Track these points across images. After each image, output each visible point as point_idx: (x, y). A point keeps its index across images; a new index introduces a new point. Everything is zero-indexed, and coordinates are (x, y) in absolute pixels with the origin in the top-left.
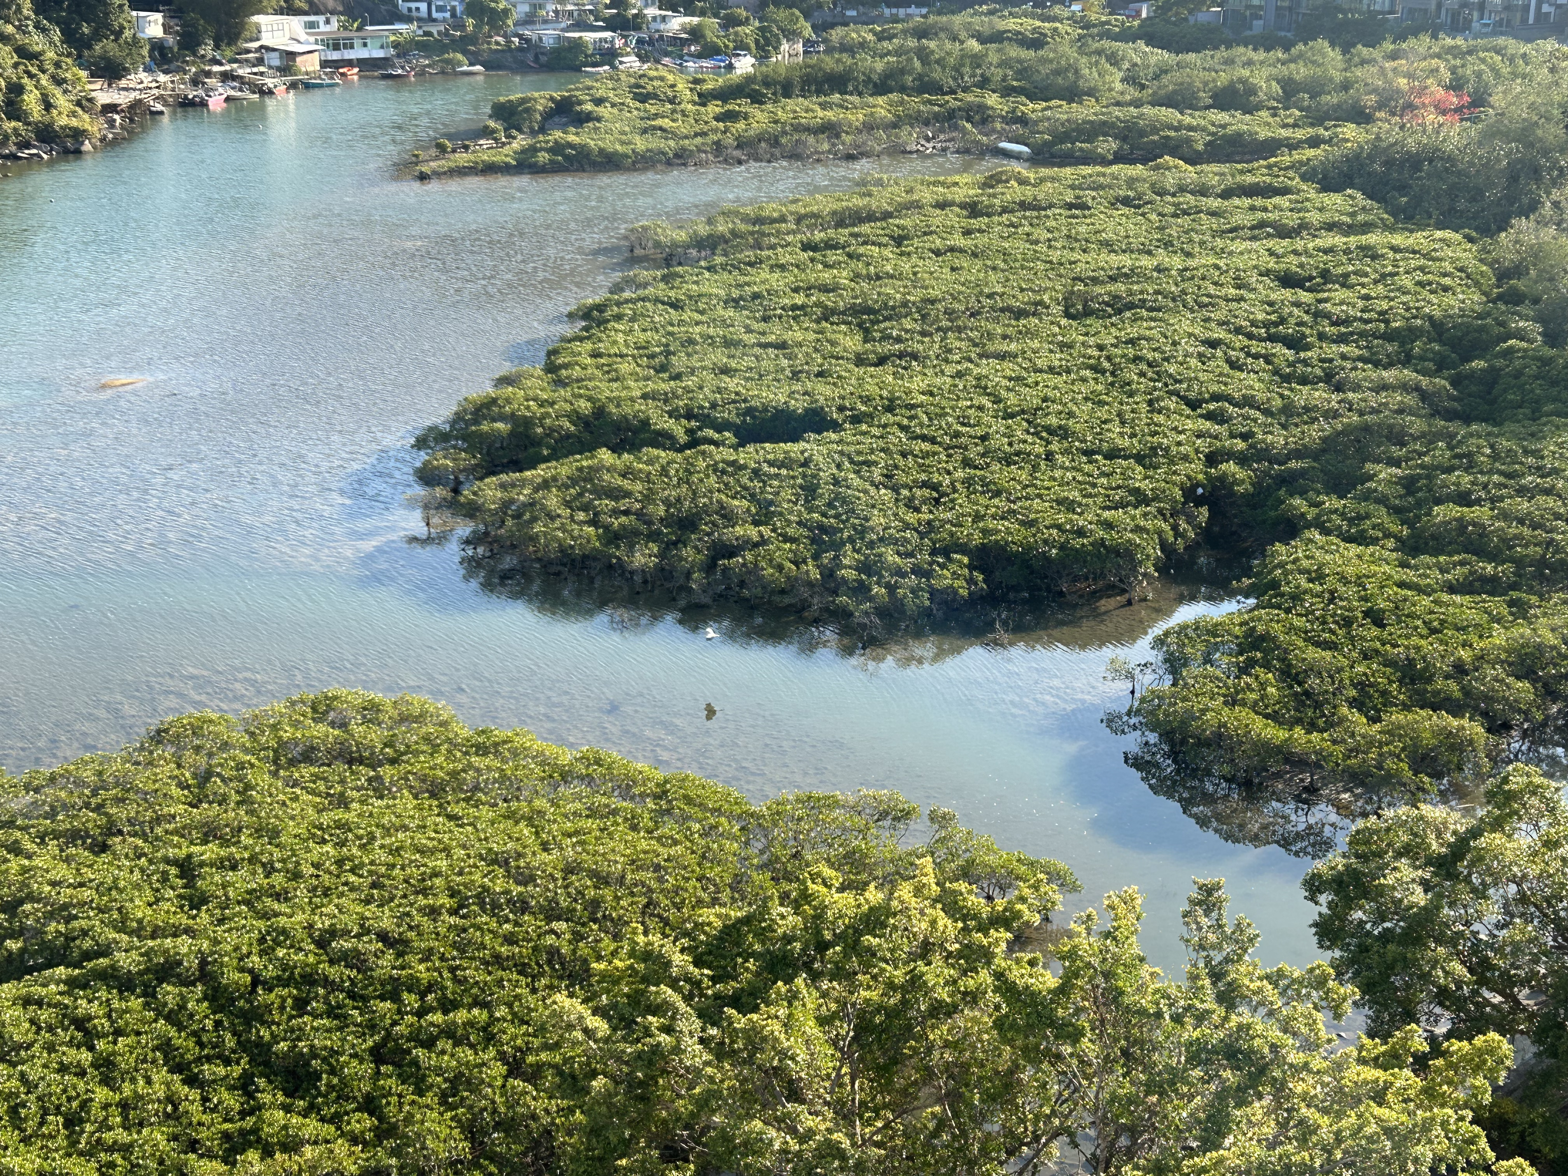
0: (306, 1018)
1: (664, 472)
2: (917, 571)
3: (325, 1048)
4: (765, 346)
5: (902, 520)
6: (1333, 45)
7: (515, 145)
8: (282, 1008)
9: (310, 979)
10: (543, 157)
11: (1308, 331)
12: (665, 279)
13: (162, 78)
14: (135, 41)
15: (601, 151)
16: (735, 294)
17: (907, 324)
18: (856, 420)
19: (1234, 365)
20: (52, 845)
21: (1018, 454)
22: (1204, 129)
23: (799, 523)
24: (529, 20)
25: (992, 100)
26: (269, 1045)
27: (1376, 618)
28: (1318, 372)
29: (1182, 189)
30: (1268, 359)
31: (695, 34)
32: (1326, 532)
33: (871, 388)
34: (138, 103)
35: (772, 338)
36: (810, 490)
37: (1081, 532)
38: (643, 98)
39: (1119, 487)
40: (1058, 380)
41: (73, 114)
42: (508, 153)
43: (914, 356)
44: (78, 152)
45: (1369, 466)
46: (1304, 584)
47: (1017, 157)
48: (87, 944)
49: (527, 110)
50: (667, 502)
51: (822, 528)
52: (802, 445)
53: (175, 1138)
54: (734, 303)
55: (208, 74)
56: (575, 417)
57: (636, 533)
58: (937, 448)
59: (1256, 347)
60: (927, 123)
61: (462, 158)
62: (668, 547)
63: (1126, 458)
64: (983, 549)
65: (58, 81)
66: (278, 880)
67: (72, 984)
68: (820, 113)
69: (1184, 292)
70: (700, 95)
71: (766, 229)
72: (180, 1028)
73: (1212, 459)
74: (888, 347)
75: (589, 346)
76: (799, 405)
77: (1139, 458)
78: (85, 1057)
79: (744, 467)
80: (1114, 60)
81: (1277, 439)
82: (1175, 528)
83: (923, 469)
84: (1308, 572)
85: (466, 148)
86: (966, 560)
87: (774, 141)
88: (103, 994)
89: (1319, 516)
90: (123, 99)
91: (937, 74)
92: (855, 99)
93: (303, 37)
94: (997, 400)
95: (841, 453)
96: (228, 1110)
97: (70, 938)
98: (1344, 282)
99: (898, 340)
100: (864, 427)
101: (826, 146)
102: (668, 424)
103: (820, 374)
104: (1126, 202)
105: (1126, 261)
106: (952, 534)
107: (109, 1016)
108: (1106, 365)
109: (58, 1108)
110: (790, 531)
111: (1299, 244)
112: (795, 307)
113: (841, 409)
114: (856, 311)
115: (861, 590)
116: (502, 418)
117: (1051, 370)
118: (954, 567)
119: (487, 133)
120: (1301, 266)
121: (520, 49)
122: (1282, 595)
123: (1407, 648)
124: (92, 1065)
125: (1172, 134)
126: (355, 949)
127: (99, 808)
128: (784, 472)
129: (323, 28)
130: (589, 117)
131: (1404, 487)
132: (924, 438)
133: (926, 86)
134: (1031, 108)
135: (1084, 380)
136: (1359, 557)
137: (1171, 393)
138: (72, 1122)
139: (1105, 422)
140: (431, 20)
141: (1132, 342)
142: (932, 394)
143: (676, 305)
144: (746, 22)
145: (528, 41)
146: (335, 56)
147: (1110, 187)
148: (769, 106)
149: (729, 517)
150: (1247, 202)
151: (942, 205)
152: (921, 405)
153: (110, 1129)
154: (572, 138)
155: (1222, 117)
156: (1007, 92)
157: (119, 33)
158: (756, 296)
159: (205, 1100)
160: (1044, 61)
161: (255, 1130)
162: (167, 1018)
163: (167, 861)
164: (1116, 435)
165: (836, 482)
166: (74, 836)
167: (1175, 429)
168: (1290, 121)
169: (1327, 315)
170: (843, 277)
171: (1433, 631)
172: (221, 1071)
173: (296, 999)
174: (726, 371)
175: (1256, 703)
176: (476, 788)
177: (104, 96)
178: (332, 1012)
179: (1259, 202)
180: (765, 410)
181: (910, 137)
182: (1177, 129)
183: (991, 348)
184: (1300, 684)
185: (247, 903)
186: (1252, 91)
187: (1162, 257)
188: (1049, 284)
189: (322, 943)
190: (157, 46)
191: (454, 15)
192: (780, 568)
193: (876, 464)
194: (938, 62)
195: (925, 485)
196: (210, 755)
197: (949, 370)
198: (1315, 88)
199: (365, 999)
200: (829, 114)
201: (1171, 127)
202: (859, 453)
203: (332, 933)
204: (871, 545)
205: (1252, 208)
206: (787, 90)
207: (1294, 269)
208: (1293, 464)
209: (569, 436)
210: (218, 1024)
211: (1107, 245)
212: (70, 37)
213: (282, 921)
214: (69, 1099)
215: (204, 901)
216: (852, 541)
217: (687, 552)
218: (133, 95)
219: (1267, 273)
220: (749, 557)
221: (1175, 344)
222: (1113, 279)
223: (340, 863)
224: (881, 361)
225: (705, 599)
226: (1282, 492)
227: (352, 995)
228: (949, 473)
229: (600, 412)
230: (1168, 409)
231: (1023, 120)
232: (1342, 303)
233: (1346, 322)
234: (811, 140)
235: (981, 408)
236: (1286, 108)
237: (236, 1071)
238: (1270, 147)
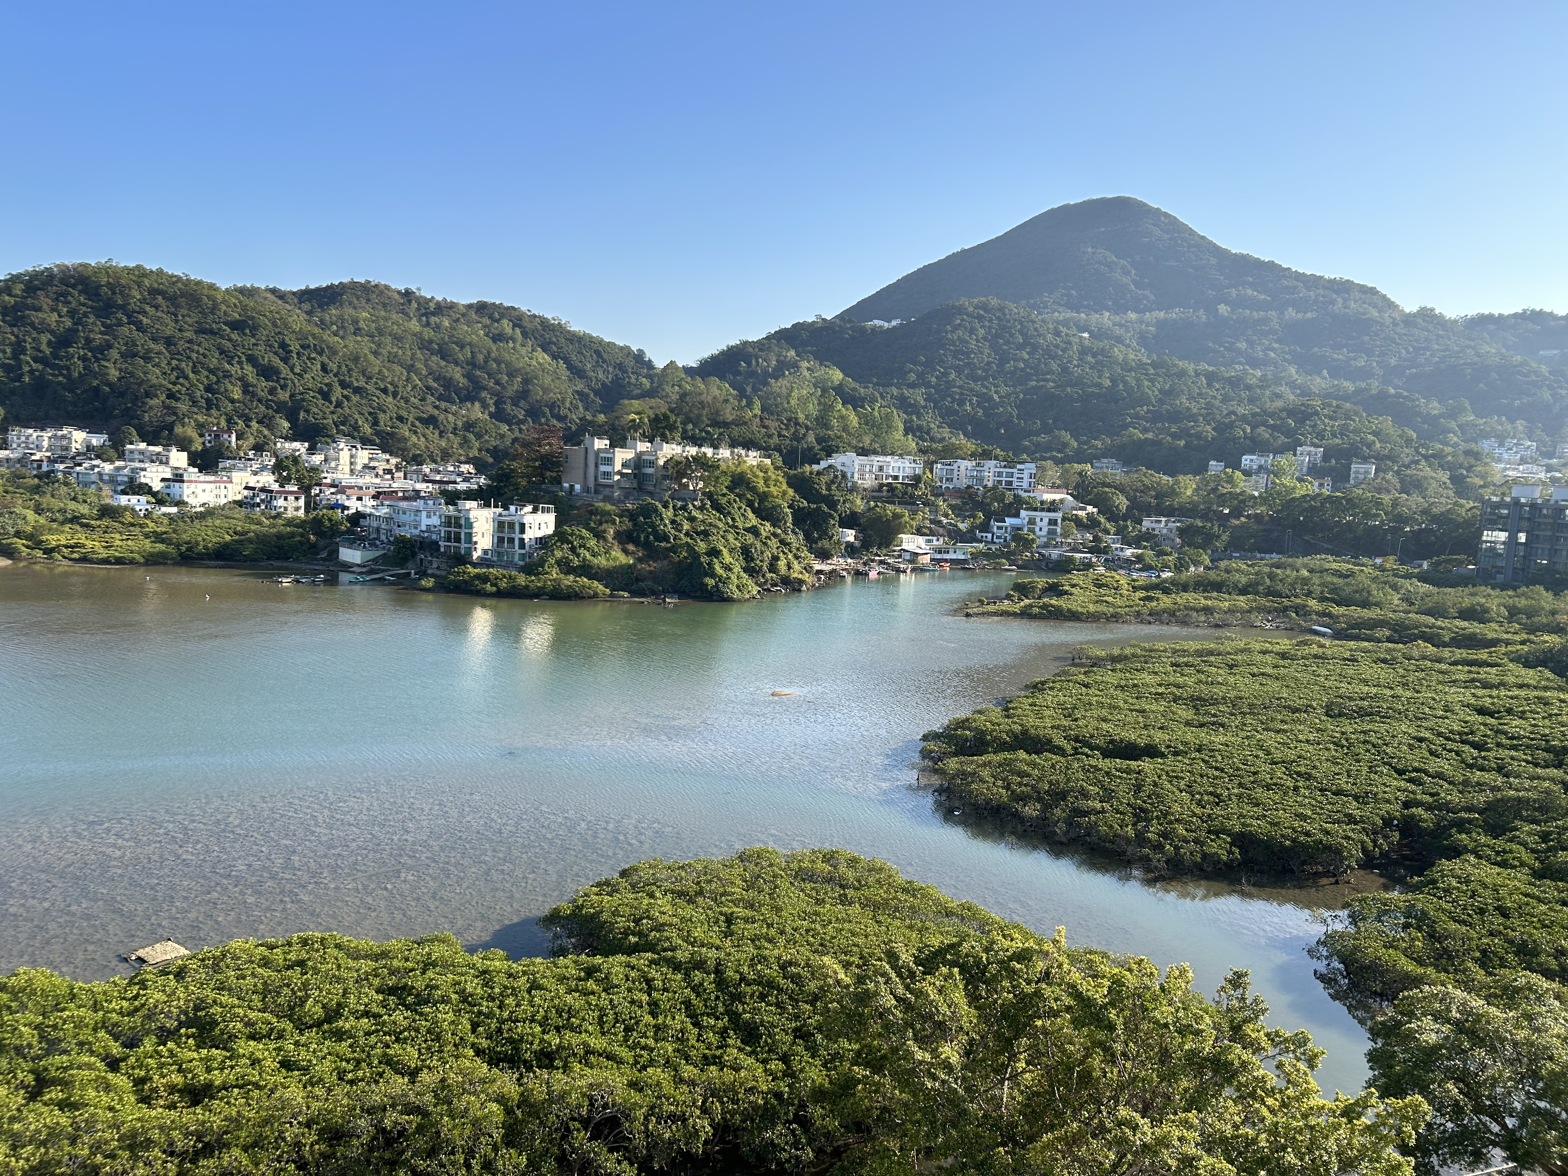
0: (763, 1004)
1: (1053, 766)
2: (1196, 841)
3: (769, 1022)
4: (1132, 710)
5: (1192, 811)
6: (1547, 590)
7: (1022, 604)
8: (752, 996)
9: (771, 984)
10: (1036, 610)
11: (1489, 741)
12: (1085, 673)
13: (849, 561)
14: (839, 542)
15: (1069, 610)
16: (1123, 683)
17: (1221, 708)
18: (1176, 754)
19: (1432, 753)
20: (669, 896)
21: (1275, 784)
22: (1449, 629)
23: (1128, 804)
24: (1046, 546)
25: (1312, 603)
26: (741, 1014)
27: (1504, 913)
28: (1494, 765)
29: (1424, 658)
30: (1458, 754)
31: (1139, 558)
32: (1480, 857)
33: (1189, 737)
34: (834, 571)
35: (1137, 707)
36: (1138, 788)
37: (1307, 834)
38: (1100, 586)
39: (1338, 811)
40: (1311, 748)
41: (801, 573)
42: (1017, 608)
43: (1223, 725)
44: (799, 591)
45: (1518, 823)
46: (1454, 883)
47: (1323, 635)
48: (667, 945)
49: (1032, 587)
50: (1050, 783)
51: (1142, 810)
52: (1140, 763)
53: (678, 1051)
54: (1122, 688)
55: (873, 561)
56: (1011, 732)
57: (1030, 797)
58: (1224, 775)
59: (1450, 745)
60: (1269, 612)
61: (991, 608)
62: (1046, 807)
63: (1346, 796)
64: (1242, 835)
65: (797, 557)
66: (772, 932)
67: (652, 962)
68: (1203, 601)
69: (1407, 710)
70: (1133, 587)
71: (1153, 654)
72: (698, 995)
73: (1407, 805)
74: (1208, 719)
75: (1030, 700)
76: (1142, 742)
77: (1356, 798)
78: (645, 998)
79: (1101, 770)
80: (1395, 588)
81: (1455, 798)
82: (1374, 842)
83: (1214, 786)
84: (1459, 877)
85: (995, 603)
86: (1229, 840)
87: (1172, 614)
88: (664, 970)
89: (1476, 847)
90: (826, 568)
91: (1279, 587)
92: (1226, 596)
93: (923, 546)
94: (1268, 753)
95: (1162, 770)
96: (710, 1044)
97: (659, 940)
98: (1522, 716)
99: (1215, 716)
100: (1180, 758)
101: (1203, 618)
102: (1063, 743)
103: (1161, 728)
104: (1384, 661)
105: (1374, 690)
106: (1222, 823)
107: (663, 981)
108: (1344, 742)
109: (624, 1021)
110: (1121, 809)
111: (1495, 692)
112: (1157, 694)
113: (1168, 747)
114: (1192, 698)
115: (1159, 847)
116: (969, 729)
117: (1308, 741)
118: (1219, 842)
119: (1009, 597)
120: (1493, 704)
121: (1039, 560)
122: (1438, 888)
123: (1523, 933)
124: (648, 1004)
125: (1428, 630)
126: (799, 974)
127: (698, 883)
128: (1125, 775)
129: (935, 543)
130: (1066, 593)
131: (1540, 837)
132: (1217, 769)
133: (1271, 593)
134: (1336, 610)
135: (1328, 749)
136: (1498, 874)
137: (1385, 763)
138: (628, 1030)
139: (1337, 774)
140: (993, 542)
141: (1364, 732)
142: (1227, 745)
143: (1087, 686)
144: (1170, 554)
145: (1043, 555)
146: (939, 556)
147: (1375, 652)
148: (1173, 596)
149: (1085, 794)
150: (1467, 668)
151: (1264, 652)
152: (1219, 750)
153: (647, 1038)
154: (1053, 602)
155: (1465, 624)
156: (1322, 599)
157: (831, 538)
158: (1135, 686)
159: (700, 1035)
160: (1348, 584)
161: (720, 1057)
162: (693, 989)
163: (721, 913)
164: (1343, 782)
165: (1155, 784)
166: (681, 894)
167: (1384, 784)
168: (1512, 630)
169: (1505, 733)
170: (1190, 681)
171: (1545, 926)
172: (712, 1022)
173: (761, 993)
174: (1105, 720)
175: (1406, 949)
176: (896, 909)
177: (817, 567)
178: (778, 1005)
179: (1473, 669)
180: (1122, 741)
181: (1257, 619)
182: (1430, 628)
183: (1271, 725)
184: (1440, 943)
185: (753, 941)
186: (1486, 611)
187: (1399, 691)
188: (1319, 696)
189: (783, 967)
190: (849, 545)
191: (1005, 541)
192: (1111, 827)
193: (1183, 778)
194: (1281, 581)
195: (1211, 794)
196: (762, 868)
197: (1243, 734)
198: (1530, 613)
199: (797, 1001)
200: (1209, 603)
201: (1427, 626)
202: (1174, 771)
203: (790, 963)
204: (1171, 822)
205: (1470, 672)
206: (1185, 588)
207: (1487, 705)
208: (1463, 814)
209: (1005, 743)
210: (717, 998)
211: (1365, 682)
212: (808, 537)
213: (767, 952)
214: (631, 1018)
215: (732, 935)
216: (1158, 818)
217: (1058, 812)
218: (832, 567)
219: (1468, 706)
220: (1093, 818)
221: (1393, 736)
222: (1362, 699)
223: (807, 931)
224: (1202, 725)
225: (1064, 839)
226: (1454, 830)
227: (790, 998)
228: (1228, 789)
229: (1025, 732)
230: (1382, 772)
231: (1330, 615)
232: (1516, 727)
233: (1518, 738)
234: (1195, 614)
235: (1257, 757)
236: (1509, 623)
237: (720, 1024)
238: (1494, 643)
